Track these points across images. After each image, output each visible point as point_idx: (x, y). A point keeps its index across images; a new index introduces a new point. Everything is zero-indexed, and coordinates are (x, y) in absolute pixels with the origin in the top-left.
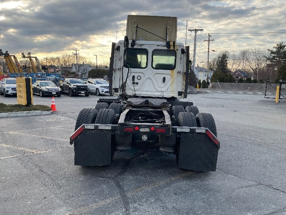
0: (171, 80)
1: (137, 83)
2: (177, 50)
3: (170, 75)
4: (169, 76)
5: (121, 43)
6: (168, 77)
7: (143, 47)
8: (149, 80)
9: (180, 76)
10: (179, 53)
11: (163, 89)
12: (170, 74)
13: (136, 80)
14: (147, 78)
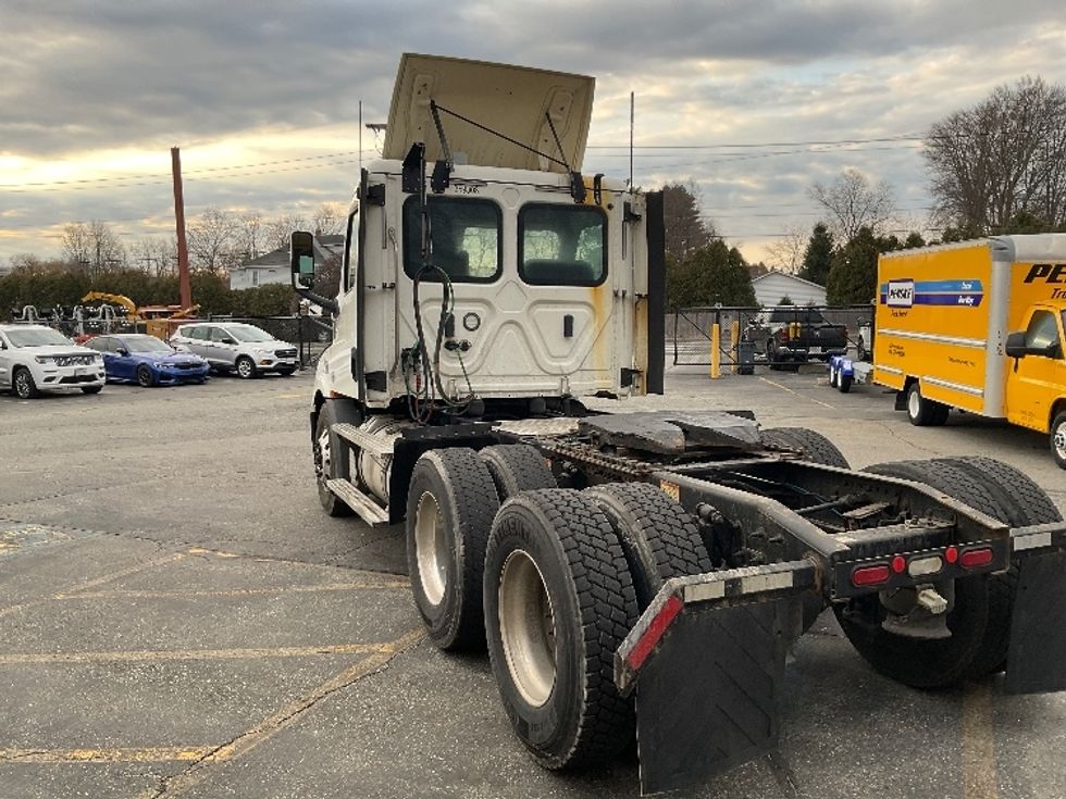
0: (595, 325)
1: (465, 347)
2: (610, 207)
3: (589, 305)
4: (584, 310)
5: (386, 174)
6: (580, 315)
7: (482, 193)
8: (511, 331)
9: (624, 311)
10: (616, 218)
11: (568, 365)
12: (591, 301)
13: (460, 334)
14: (503, 321)
